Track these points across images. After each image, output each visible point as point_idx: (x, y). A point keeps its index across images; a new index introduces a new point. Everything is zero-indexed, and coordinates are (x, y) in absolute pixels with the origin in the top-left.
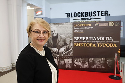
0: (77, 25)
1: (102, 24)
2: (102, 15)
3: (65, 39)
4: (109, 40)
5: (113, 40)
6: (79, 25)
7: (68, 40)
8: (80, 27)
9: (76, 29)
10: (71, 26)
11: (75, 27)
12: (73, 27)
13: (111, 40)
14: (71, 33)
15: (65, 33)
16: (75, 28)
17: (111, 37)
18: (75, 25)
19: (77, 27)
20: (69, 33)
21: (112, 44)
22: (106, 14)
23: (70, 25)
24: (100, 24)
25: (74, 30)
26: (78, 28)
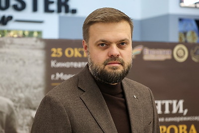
0: (63, 52)
1: (153, 51)
2: (47, 10)
3: (12, 112)
4: (175, 111)
5: (186, 111)
6: (69, 52)
7: (24, 116)
8: (74, 59)
9: (61, 70)
10: (39, 54)
11: (54, 59)
12: (48, 59)
13: (181, 111)
14: (35, 84)
15: (8, 87)
16: (53, 64)
17: (181, 102)
18: (57, 52)
19: (63, 59)
20: (27, 86)
21: (185, 127)
22: (63, 9)
23: (34, 47)
24: (147, 51)
25: (50, 71)
26: (67, 65)
